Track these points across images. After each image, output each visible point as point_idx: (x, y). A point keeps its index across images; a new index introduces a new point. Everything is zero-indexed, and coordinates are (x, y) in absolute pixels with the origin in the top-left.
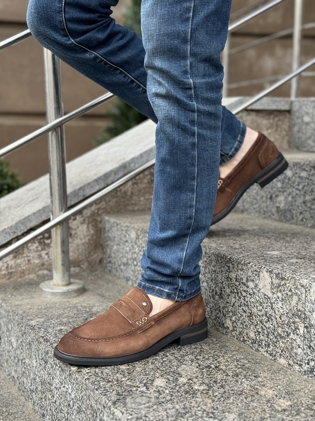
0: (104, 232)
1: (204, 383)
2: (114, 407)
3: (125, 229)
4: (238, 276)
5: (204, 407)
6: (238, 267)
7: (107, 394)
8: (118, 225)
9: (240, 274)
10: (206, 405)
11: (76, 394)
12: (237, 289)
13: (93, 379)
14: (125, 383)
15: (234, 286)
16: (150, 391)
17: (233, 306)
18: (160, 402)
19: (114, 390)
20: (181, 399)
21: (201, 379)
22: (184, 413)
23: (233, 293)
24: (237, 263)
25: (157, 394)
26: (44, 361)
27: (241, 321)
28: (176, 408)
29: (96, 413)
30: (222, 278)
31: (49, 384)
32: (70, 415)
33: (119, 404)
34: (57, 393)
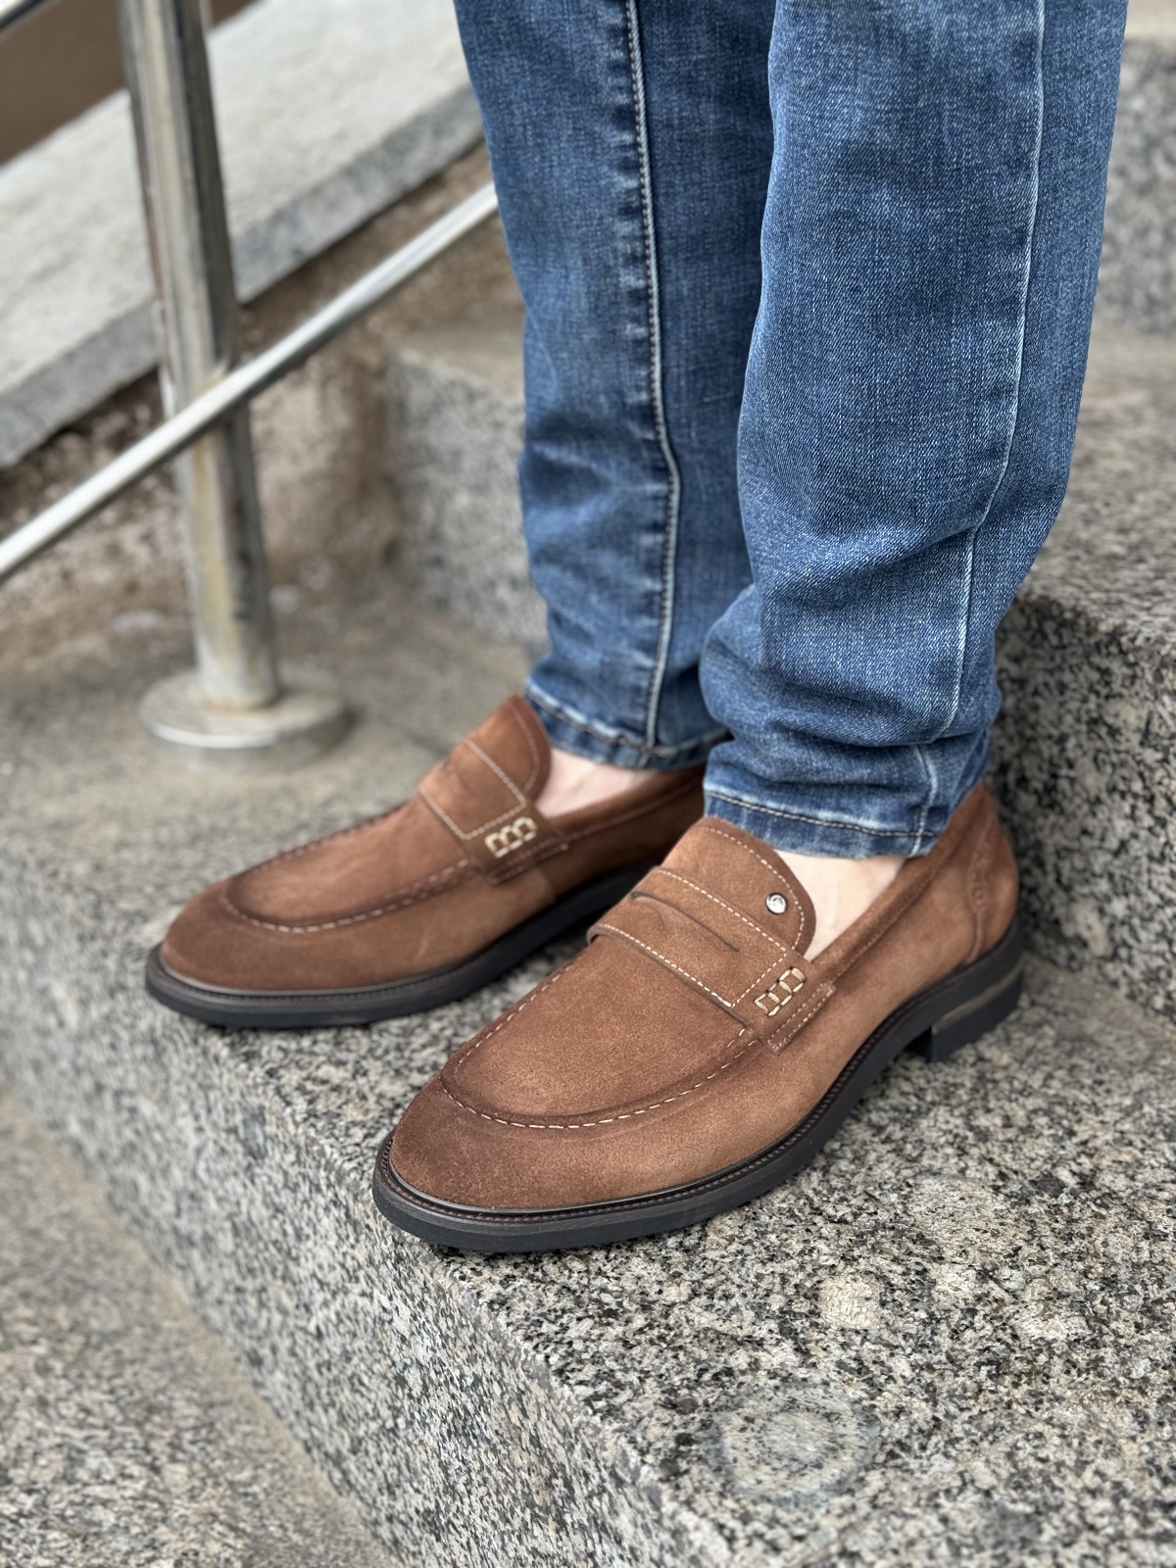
0: (403, 421)
1: (1061, 1296)
2: (675, 1498)
4: (1156, 722)
5: (1111, 1467)
6: (1159, 678)
7: (617, 1401)
8: (472, 396)
10: (1114, 1451)
11: (441, 1354)
12: (1148, 783)
13: (524, 1299)
14: (688, 1321)
15: (1132, 763)
16: (821, 1366)
17: (1116, 854)
18: (889, 1447)
19: (647, 1374)
20: (982, 1413)
21: (1036, 1267)
22: (1028, 1517)
23: (1123, 795)
24: (1157, 660)
25: (857, 1390)
26: (244, 1142)
27: (1162, 923)
28: (978, 1484)
29: (568, 1484)
30: (1060, 718)
31: (280, 1250)
32: (409, 1424)
33: (696, 1473)
34: (325, 1304)
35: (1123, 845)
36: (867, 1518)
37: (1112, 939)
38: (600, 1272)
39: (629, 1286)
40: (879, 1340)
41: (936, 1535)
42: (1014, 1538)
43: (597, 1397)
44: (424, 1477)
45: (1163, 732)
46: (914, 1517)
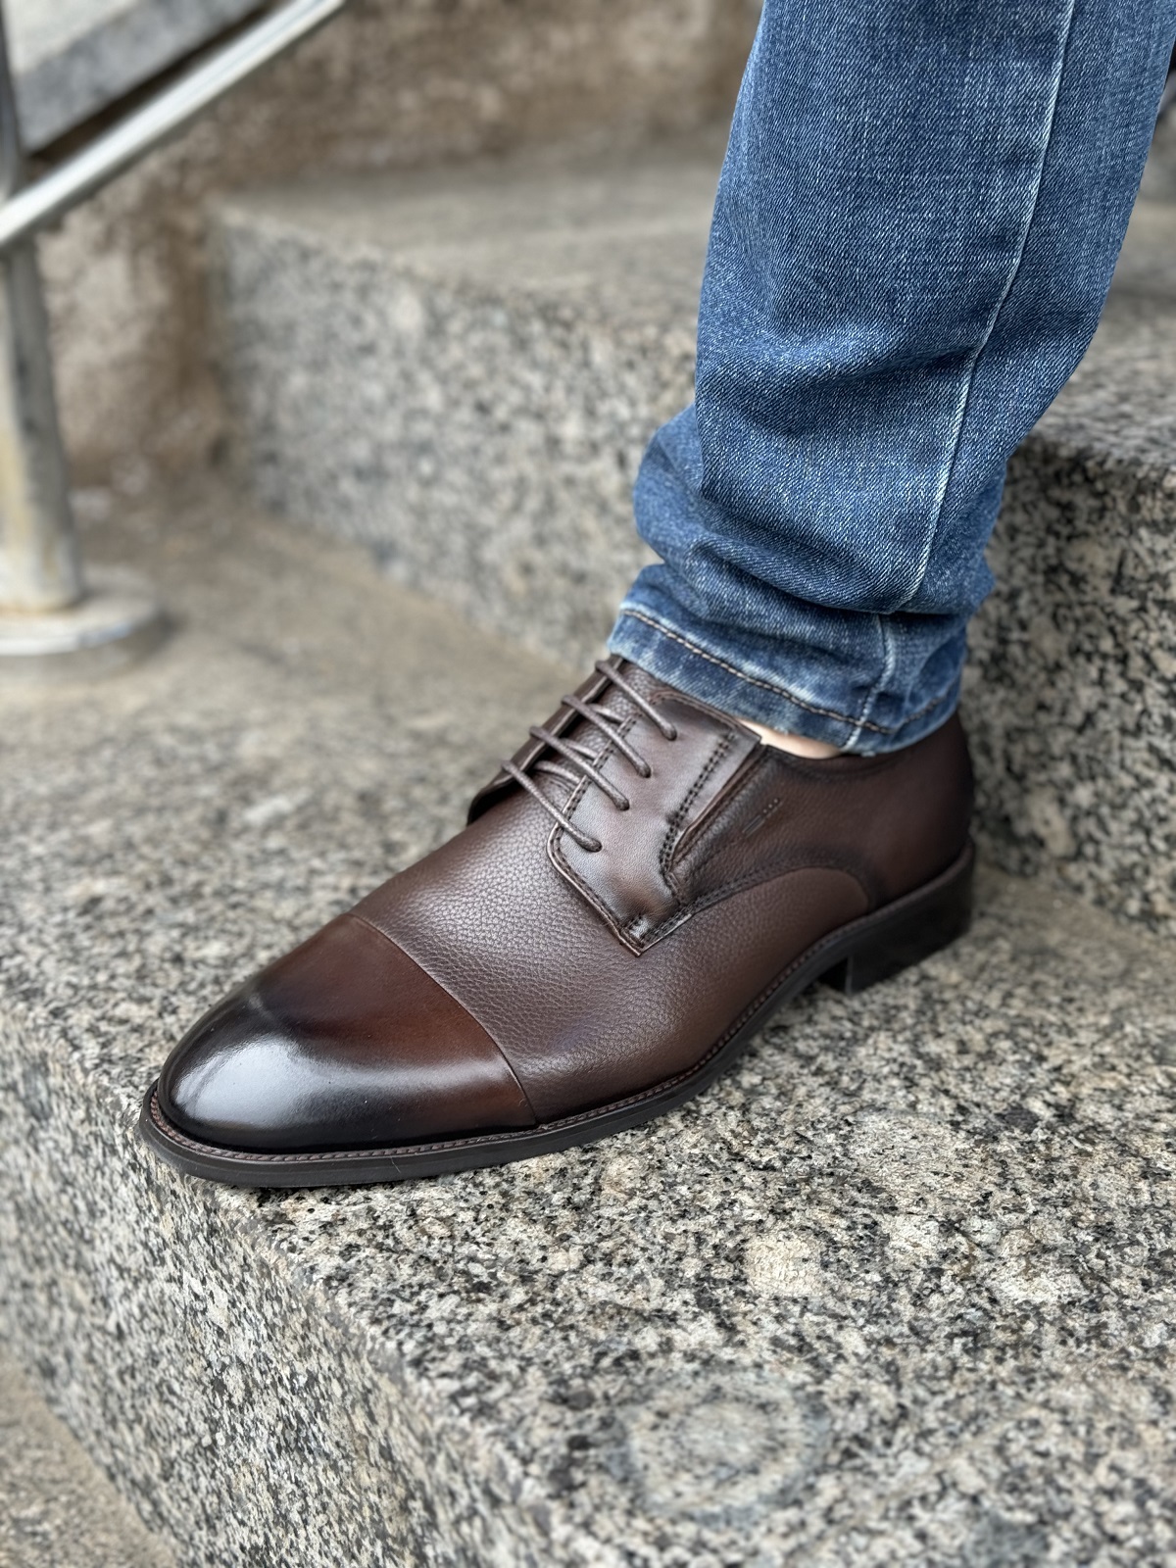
0: (228, 296)
1: (1046, 1250)
2: (568, 1519)
3: (353, 280)
4: (1130, 562)
5: (1130, 1460)
6: (1134, 506)
7: (491, 1396)
8: (305, 255)
9: (1152, 552)
10: (1132, 1441)
11: (267, 1348)
12: (1121, 639)
13: (371, 1272)
14: (580, 1294)
15: (1101, 616)
16: (751, 1344)
17: (1080, 730)
18: (843, 1444)
19: (529, 1361)
20: (959, 1397)
21: (1012, 1216)
22: (1030, 1529)
23: (1089, 657)
24: (1132, 485)
25: (799, 1373)
26: (25, 1101)
27: (1138, 810)
28: (962, 1488)
29: (429, 1506)
30: (1010, 570)
31: (70, 1232)
32: (230, 1439)
33: (596, 1486)
34: (126, 1295)
35: (1089, 719)
36: (821, 1537)
37: (1074, 835)
38: (467, 1237)
39: (505, 1253)
40: (823, 1310)
41: (913, 1556)
42: (1015, 1557)
43: (465, 1392)
44: (250, 1505)
45: (1140, 574)
46: (881, 1533)
